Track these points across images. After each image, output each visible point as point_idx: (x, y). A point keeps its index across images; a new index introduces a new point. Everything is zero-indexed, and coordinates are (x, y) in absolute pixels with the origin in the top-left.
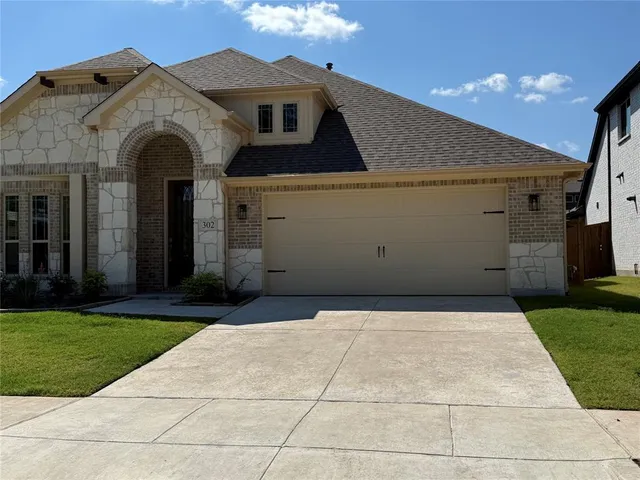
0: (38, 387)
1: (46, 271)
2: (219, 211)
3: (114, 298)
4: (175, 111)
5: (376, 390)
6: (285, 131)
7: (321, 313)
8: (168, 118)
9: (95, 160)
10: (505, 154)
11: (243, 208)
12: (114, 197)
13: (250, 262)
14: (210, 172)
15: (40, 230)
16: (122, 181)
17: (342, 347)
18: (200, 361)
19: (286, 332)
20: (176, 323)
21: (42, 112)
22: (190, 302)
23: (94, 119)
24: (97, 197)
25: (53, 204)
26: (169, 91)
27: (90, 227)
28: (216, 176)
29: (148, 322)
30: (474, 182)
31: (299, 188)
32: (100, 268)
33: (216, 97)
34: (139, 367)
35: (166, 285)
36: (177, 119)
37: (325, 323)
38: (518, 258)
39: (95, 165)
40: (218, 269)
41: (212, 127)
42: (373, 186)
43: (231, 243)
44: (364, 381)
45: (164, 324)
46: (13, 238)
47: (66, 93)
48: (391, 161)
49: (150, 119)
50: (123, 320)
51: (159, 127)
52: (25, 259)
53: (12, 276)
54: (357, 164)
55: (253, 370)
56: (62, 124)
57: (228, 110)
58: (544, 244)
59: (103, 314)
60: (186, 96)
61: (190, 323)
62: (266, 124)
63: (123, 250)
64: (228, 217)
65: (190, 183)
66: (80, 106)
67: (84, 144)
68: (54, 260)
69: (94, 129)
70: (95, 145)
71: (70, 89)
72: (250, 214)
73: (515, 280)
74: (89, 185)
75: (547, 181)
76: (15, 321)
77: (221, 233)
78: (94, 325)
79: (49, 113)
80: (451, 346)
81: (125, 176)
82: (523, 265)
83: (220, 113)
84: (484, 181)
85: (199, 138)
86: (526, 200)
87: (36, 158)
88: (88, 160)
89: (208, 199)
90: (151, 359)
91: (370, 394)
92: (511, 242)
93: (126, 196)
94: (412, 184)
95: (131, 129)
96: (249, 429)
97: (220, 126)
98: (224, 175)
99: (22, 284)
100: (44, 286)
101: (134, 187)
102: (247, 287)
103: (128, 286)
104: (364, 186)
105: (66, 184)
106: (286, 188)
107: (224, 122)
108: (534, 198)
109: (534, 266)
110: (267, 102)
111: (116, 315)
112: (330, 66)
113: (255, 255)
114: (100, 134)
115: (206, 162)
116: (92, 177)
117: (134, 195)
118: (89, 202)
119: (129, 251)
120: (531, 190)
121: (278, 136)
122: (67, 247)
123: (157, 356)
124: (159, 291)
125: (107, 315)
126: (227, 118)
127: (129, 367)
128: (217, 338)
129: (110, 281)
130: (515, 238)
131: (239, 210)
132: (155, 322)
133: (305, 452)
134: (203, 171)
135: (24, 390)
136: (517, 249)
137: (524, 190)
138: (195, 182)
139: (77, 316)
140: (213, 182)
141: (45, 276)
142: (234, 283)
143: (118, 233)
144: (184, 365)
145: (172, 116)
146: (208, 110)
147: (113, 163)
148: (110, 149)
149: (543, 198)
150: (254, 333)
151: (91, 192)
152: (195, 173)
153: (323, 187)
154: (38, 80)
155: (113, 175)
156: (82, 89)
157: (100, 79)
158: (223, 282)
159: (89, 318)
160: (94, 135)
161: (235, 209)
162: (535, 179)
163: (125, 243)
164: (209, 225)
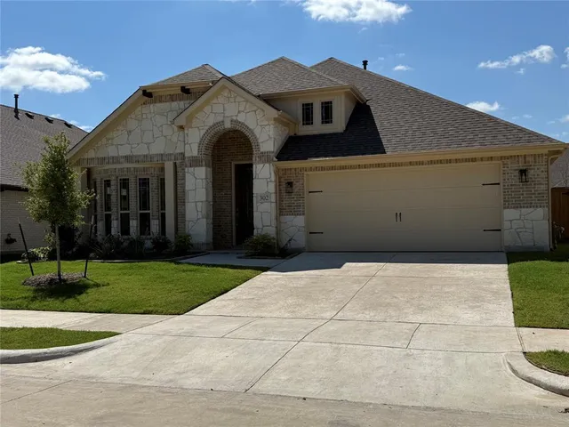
0: (150, 309)
1: (149, 234)
2: (272, 188)
3: (197, 253)
4: (239, 112)
5: (372, 314)
6: (323, 123)
7: (347, 264)
8: (234, 118)
9: (183, 151)
10: (500, 137)
11: (290, 184)
12: (196, 178)
13: (296, 225)
14: (265, 158)
15: (144, 203)
16: (202, 166)
17: (356, 287)
18: (255, 295)
19: (317, 277)
20: (239, 270)
21: (144, 116)
22: (252, 256)
23: (182, 121)
24: (184, 179)
25: (153, 184)
26: (235, 97)
27: (180, 200)
28: (269, 161)
29: (220, 269)
30: (474, 160)
31: (333, 168)
32: (187, 231)
33: (269, 100)
34: (214, 298)
35: (234, 244)
36: (241, 118)
37: (348, 271)
38: (511, 221)
39: (183, 154)
40: (271, 231)
41: (266, 123)
42: (390, 165)
43: (281, 211)
44: (366, 309)
45: (231, 270)
46: (126, 209)
47: (160, 102)
48: (406, 145)
49: (221, 119)
50: (203, 268)
51: (228, 125)
52: (134, 224)
53: (126, 237)
54: (378, 148)
55: (290, 301)
56: (159, 125)
57: (278, 110)
58: (532, 209)
59: (189, 264)
60: (247, 101)
61: (250, 271)
62: (308, 118)
63: (203, 218)
64: (279, 192)
65: (251, 165)
66: (171, 111)
67: (175, 139)
68: (155, 225)
69: (181, 128)
70: (182, 140)
71: (163, 99)
72: (296, 188)
73: (509, 239)
74: (179, 169)
75: (535, 159)
76: (131, 268)
77: (274, 205)
78: (184, 271)
79: (149, 116)
80: (438, 287)
81: (204, 163)
82: (515, 227)
83: (273, 113)
84: (482, 159)
85: (257, 132)
86: (517, 173)
87: (141, 151)
88: (178, 151)
89: (264, 178)
90: (223, 293)
91: (368, 317)
92: (505, 208)
93: (204, 177)
94: (422, 163)
95: (207, 128)
96: (282, 332)
97: (272, 122)
98: (275, 159)
99: (132, 242)
100: (148, 244)
101: (210, 170)
102: (293, 245)
103: (207, 244)
104: (384, 165)
105: (162, 169)
106: (322, 169)
107: (275, 119)
108: (523, 172)
109: (524, 227)
110: (309, 101)
111: (199, 264)
112: (365, 63)
113: (299, 221)
114: (186, 131)
115: (261, 150)
116: (181, 164)
117: (210, 176)
118: (179, 182)
119: (207, 219)
120: (521, 166)
121: (317, 128)
122: (163, 216)
123: (226, 291)
124: (230, 248)
125: (193, 264)
126: (277, 116)
127: (208, 297)
128: (269, 280)
129: (194, 240)
130: (507, 205)
131: (287, 186)
132: (226, 269)
133: (313, 344)
134: (260, 157)
135: (142, 311)
136: (510, 214)
137: (515, 166)
138: (254, 166)
139: (173, 265)
140: (267, 165)
141: (148, 237)
142: (284, 242)
143: (199, 205)
144: (244, 297)
145: (237, 116)
146: (263, 111)
147: (195, 153)
148: (193, 143)
149: (531, 172)
150: (294, 278)
151: (180, 174)
152: (254, 159)
153: (351, 167)
154: (141, 92)
155: (195, 162)
156: (172, 98)
157: (185, 90)
158: (275, 241)
159: (181, 266)
160: (181, 133)
161: (284, 185)
162: (525, 157)
163: (204, 212)
164: (264, 198)
